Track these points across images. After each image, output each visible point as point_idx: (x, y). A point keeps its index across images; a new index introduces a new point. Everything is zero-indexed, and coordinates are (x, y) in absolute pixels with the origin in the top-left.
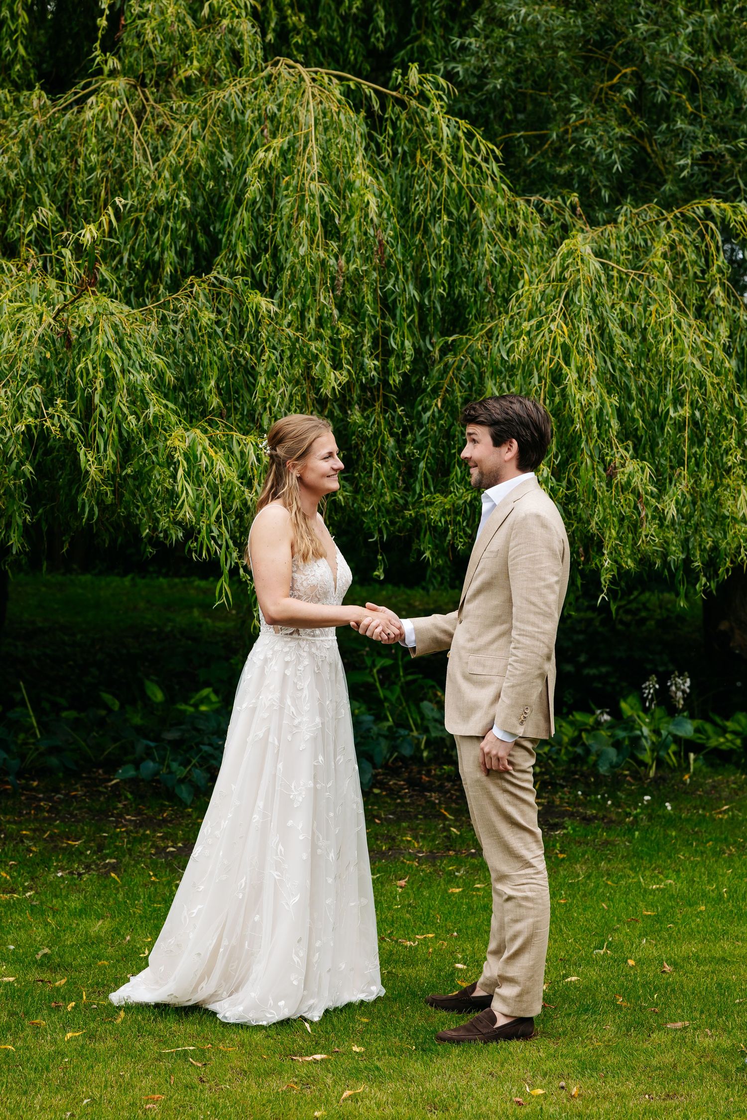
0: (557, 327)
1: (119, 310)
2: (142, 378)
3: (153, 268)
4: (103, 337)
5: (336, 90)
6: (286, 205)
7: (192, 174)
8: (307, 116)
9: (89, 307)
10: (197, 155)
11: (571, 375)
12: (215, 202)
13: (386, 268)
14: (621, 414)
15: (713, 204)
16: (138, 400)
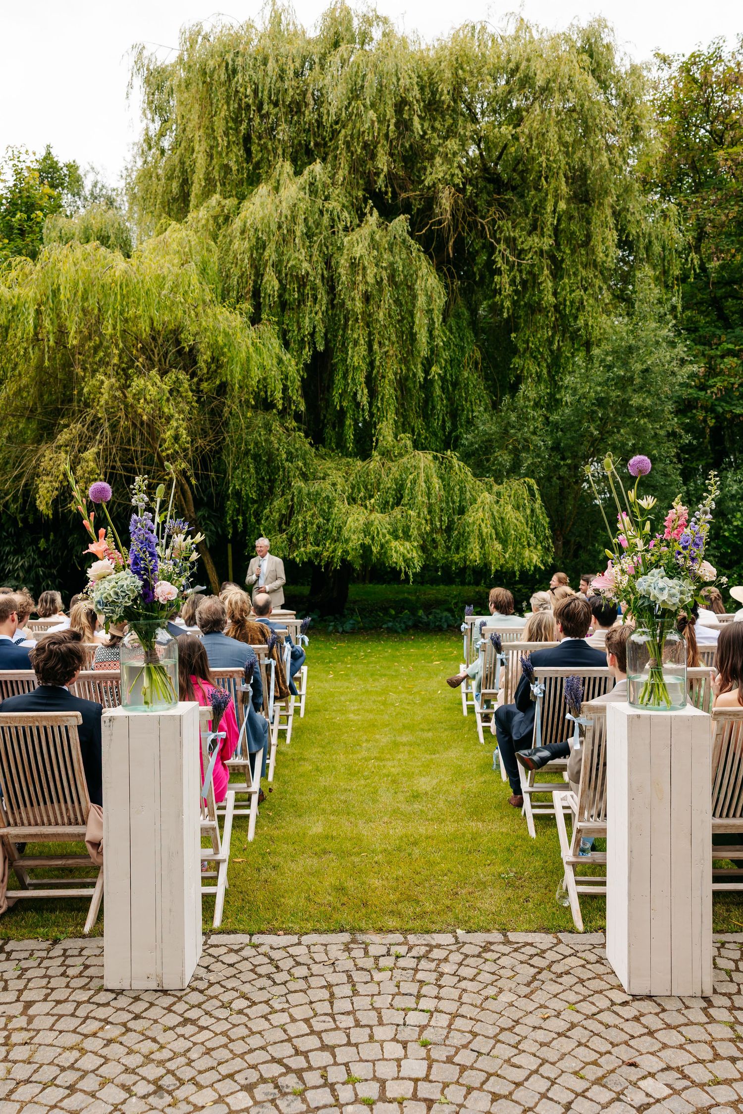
0: (480, 514)
1: (379, 515)
2: (385, 531)
3: (387, 502)
4: (376, 522)
5: (430, 457)
6: (417, 488)
7: (396, 479)
8: (422, 465)
9: (372, 517)
10: (397, 476)
11: (483, 525)
12: (402, 485)
13: (441, 501)
14: (497, 534)
15: (527, 479)
16: (384, 536)
